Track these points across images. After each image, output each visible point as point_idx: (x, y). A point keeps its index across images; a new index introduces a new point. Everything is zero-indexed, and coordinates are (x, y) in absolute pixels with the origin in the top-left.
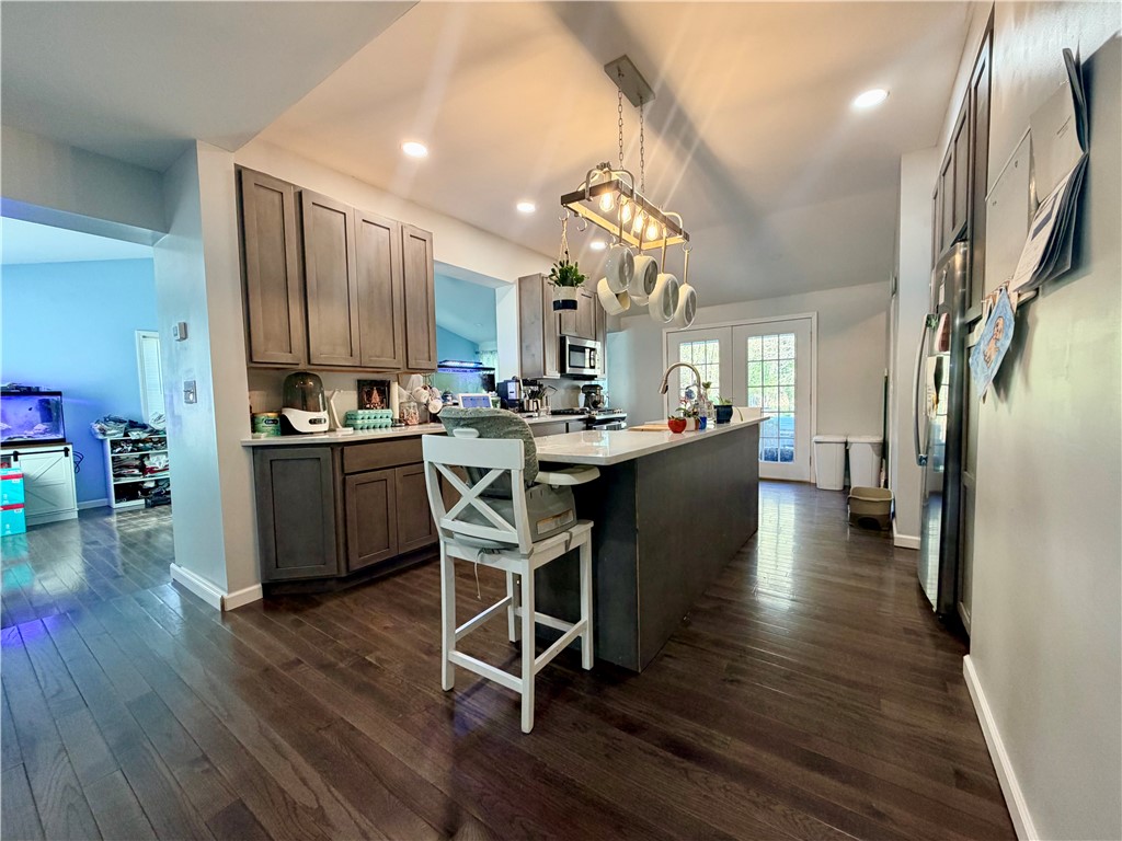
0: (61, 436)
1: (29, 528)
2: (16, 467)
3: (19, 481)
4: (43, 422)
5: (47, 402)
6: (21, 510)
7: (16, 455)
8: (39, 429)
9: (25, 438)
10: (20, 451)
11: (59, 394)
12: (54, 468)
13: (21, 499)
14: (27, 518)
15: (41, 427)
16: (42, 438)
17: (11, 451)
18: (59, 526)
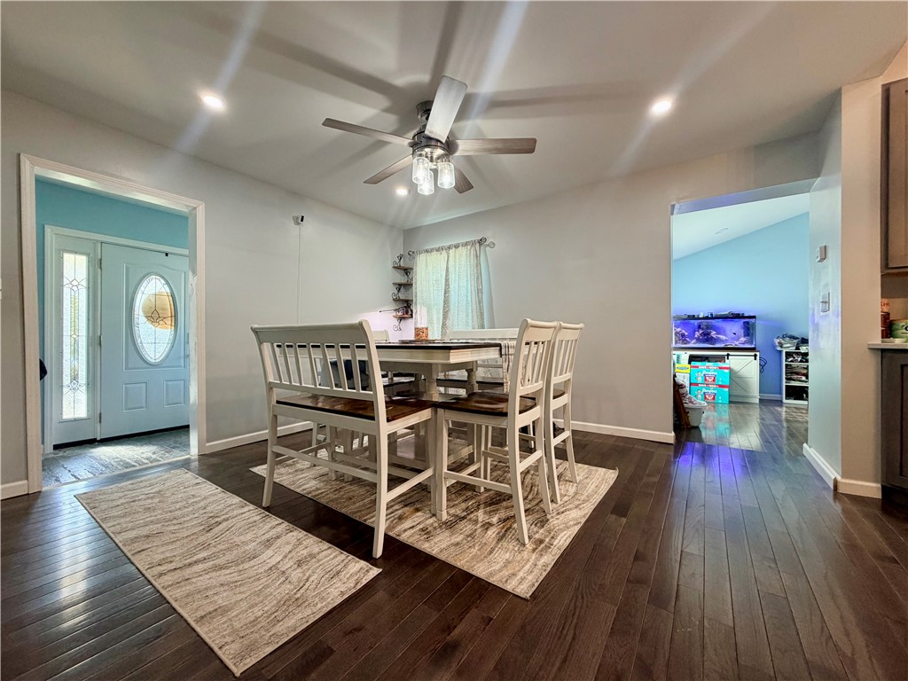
0: (753, 346)
1: (730, 402)
2: (728, 363)
3: (727, 371)
4: (745, 336)
5: (748, 323)
6: (727, 389)
7: (728, 355)
8: (741, 341)
9: (733, 346)
10: (731, 353)
11: (754, 317)
12: (746, 366)
13: (727, 383)
14: (730, 396)
15: (743, 339)
16: (743, 346)
17: (725, 353)
18: (747, 406)
